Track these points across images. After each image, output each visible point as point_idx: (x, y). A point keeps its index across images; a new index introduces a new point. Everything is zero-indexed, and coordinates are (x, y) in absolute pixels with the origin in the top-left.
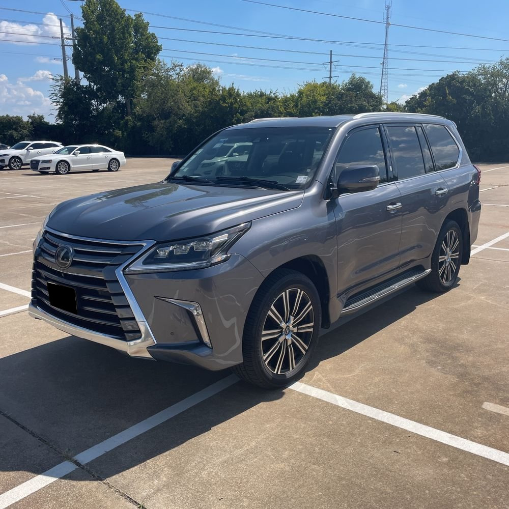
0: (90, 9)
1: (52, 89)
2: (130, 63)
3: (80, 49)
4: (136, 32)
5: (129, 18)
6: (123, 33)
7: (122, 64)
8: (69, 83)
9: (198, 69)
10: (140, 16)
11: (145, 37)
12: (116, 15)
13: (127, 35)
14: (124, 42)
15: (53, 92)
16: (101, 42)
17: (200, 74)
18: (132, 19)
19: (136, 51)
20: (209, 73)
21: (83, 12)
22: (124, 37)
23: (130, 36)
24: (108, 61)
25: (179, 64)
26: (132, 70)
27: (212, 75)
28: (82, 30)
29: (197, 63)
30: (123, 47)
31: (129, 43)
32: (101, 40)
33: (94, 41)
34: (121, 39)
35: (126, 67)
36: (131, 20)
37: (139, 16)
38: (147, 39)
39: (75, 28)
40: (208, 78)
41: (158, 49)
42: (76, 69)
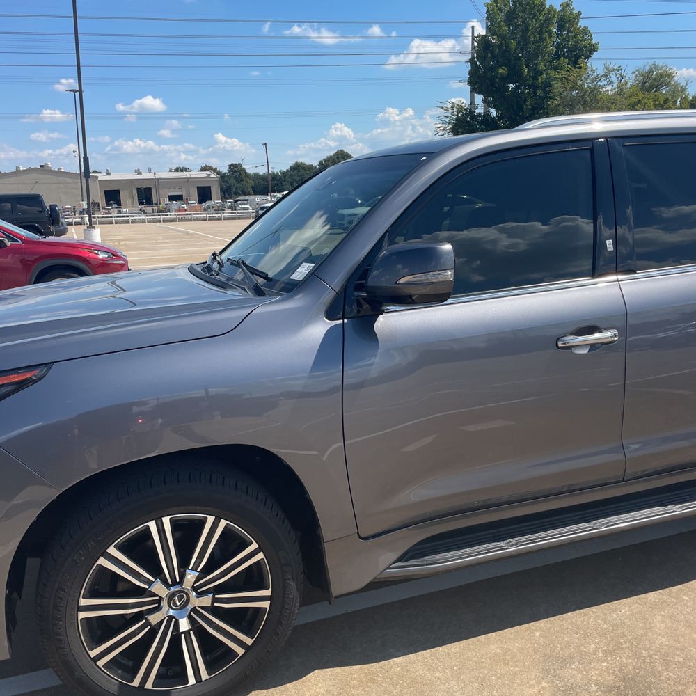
0: (497, 6)
1: (439, 122)
2: (547, 74)
3: (478, 63)
4: (561, 27)
5: (551, 10)
6: (540, 33)
7: (535, 78)
8: (461, 111)
9: (651, 71)
10: (568, 5)
11: (573, 34)
12: (532, 9)
13: (546, 35)
14: (539, 46)
15: (439, 125)
16: (508, 50)
17: (655, 79)
18: (555, 11)
19: (557, 55)
20: (670, 76)
21: (488, 11)
22: (541, 38)
23: (550, 35)
24: (515, 75)
25: (616, 67)
26: (548, 84)
27: (676, 78)
28: (484, 37)
29: (651, 62)
30: (538, 52)
31: (546, 46)
32: (507, 47)
33: (497, 50)
34: (537, 41)
35: (540, 81)
36: (553, 13)
37: (565, 6)
38: (575, 36)
39: (476, 35)
40: (667, 85)
41: (592, 50)
42: (471, 92)
